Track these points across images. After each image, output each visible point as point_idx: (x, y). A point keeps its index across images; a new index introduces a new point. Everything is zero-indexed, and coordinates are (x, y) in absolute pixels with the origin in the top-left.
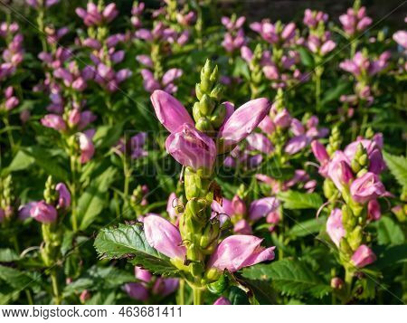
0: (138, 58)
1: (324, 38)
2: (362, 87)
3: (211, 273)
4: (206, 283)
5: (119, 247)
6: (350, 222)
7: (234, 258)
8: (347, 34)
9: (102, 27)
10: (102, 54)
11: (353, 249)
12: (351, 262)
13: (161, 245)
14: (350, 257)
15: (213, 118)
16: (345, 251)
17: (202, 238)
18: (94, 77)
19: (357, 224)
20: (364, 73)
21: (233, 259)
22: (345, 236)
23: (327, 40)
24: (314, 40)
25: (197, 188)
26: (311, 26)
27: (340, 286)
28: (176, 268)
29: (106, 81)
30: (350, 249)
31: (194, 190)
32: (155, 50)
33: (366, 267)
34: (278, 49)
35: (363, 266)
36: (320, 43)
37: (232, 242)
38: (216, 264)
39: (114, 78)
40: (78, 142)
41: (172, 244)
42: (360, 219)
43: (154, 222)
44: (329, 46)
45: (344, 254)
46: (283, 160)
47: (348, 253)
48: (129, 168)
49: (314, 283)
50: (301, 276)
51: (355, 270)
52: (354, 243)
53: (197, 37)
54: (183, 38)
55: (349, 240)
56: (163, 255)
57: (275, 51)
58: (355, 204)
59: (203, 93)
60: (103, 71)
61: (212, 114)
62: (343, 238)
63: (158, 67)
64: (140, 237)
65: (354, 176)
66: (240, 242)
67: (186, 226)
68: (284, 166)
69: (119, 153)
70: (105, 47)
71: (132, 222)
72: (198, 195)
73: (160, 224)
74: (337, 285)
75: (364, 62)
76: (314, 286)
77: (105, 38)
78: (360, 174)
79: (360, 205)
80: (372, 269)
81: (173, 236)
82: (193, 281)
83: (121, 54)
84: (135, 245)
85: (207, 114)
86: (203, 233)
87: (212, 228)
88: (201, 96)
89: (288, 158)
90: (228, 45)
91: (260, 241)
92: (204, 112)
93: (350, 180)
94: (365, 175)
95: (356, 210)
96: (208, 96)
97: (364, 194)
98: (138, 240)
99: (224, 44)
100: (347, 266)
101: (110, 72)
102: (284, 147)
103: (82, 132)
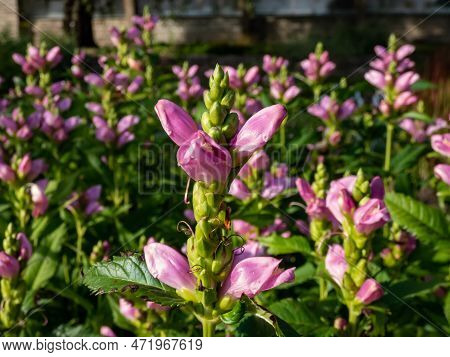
0: (87, 105)
1: (287, 84)
2: (331, 133)
3: (224, 302)
4: (217, 315)
5: (116, 281)
6: (354, 255)
7: (252, 281)
8: (310, 80)
9: (45, 73)
10: (46, 102)
11: (358, 285)
12: (356, 299)
13: (166, 275)
14: (355, 294)
15: (225, 128)
16: (348, 287)
17: (214, 262)
18: (41, 125)
19: (361, 257)
20: (334, 118)
21: (249, 283)
22: (348, 271)
23: (291, 86)
24: (277, 86)
25: (208, 207)
26: (271, 73)
27: (345, 328)
28: (183, 300)
29: (53, 129)
30: (354, 285)
31: (205, 209)
32: (107, 96)
33: (373, 303)
34: (241, 94)
35: (369, 302)
36: (284, 89)
37: (248, 265)
38: (230, 291)
39: (63, 126)
40: (29, 194)
41: (179, 273)
42: (364, 252)
43: (156, 250)
44: (293, 91)
45: (348, 291)
46: (260, 206)
47: (353, 290)
48: (82, 226)
49: (316, 325)
50: (303, 318)
51: (362, 307)
52: (358, 279)
53: (147, 86)
54: (134, 86)
55: (352, 275)
56: (167, 286)
57: (238, 96)
58: (358, 234)
59: (213, 101)
60: (50, 118)
61: (223, 124)
62: (346, 273)
63: (111, 115)
64: (140, 269)
65: (356, 205)
66: (256, 265)
67: (196, 251)
68: (263, 212)
69: (71, 209)
70: (49, 94)
71: (129, 253)
72: (209, 215)
73: (163, 252)
74: (342, 326)
75: (333, 106)
76: (317, 328)
77: (48, 85)
78: (362, 202)
79: (364, 235)
80: (380, 306)
81: (180, 264)
82: (203, 313)
83: (68, 102)
84: (133, 277)
85: (218, 124)
86: (214, 257)
87: (224, 250)
88: (212, 104)
89: (266, 204)
90: (183, 93)
91: (279, 262)
92: (215, 121)
93: (353, 209)
94: (367, 203)
95: (360, 242)
96: (219, 104)
97: (370, 221)
98: (137, 271)
99: (178, 92)
100: (351, 305)
101: (58, 119)
102: (261, 191)
103: (34, 181)
